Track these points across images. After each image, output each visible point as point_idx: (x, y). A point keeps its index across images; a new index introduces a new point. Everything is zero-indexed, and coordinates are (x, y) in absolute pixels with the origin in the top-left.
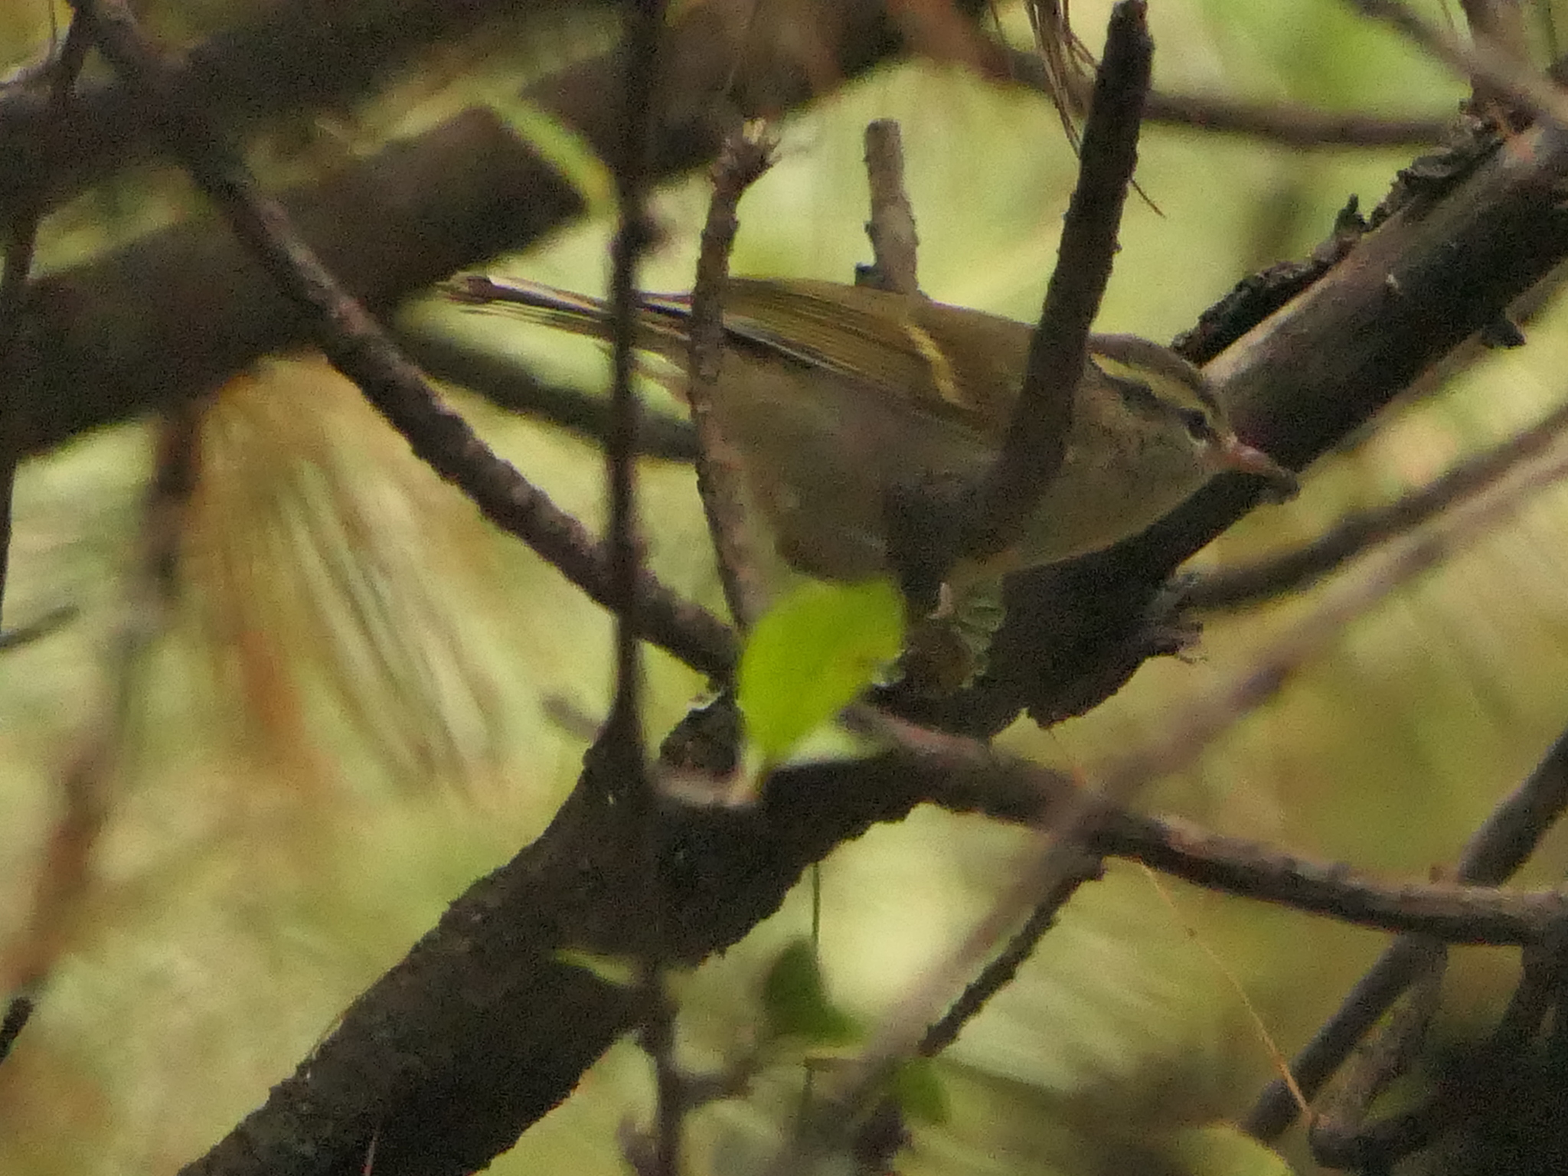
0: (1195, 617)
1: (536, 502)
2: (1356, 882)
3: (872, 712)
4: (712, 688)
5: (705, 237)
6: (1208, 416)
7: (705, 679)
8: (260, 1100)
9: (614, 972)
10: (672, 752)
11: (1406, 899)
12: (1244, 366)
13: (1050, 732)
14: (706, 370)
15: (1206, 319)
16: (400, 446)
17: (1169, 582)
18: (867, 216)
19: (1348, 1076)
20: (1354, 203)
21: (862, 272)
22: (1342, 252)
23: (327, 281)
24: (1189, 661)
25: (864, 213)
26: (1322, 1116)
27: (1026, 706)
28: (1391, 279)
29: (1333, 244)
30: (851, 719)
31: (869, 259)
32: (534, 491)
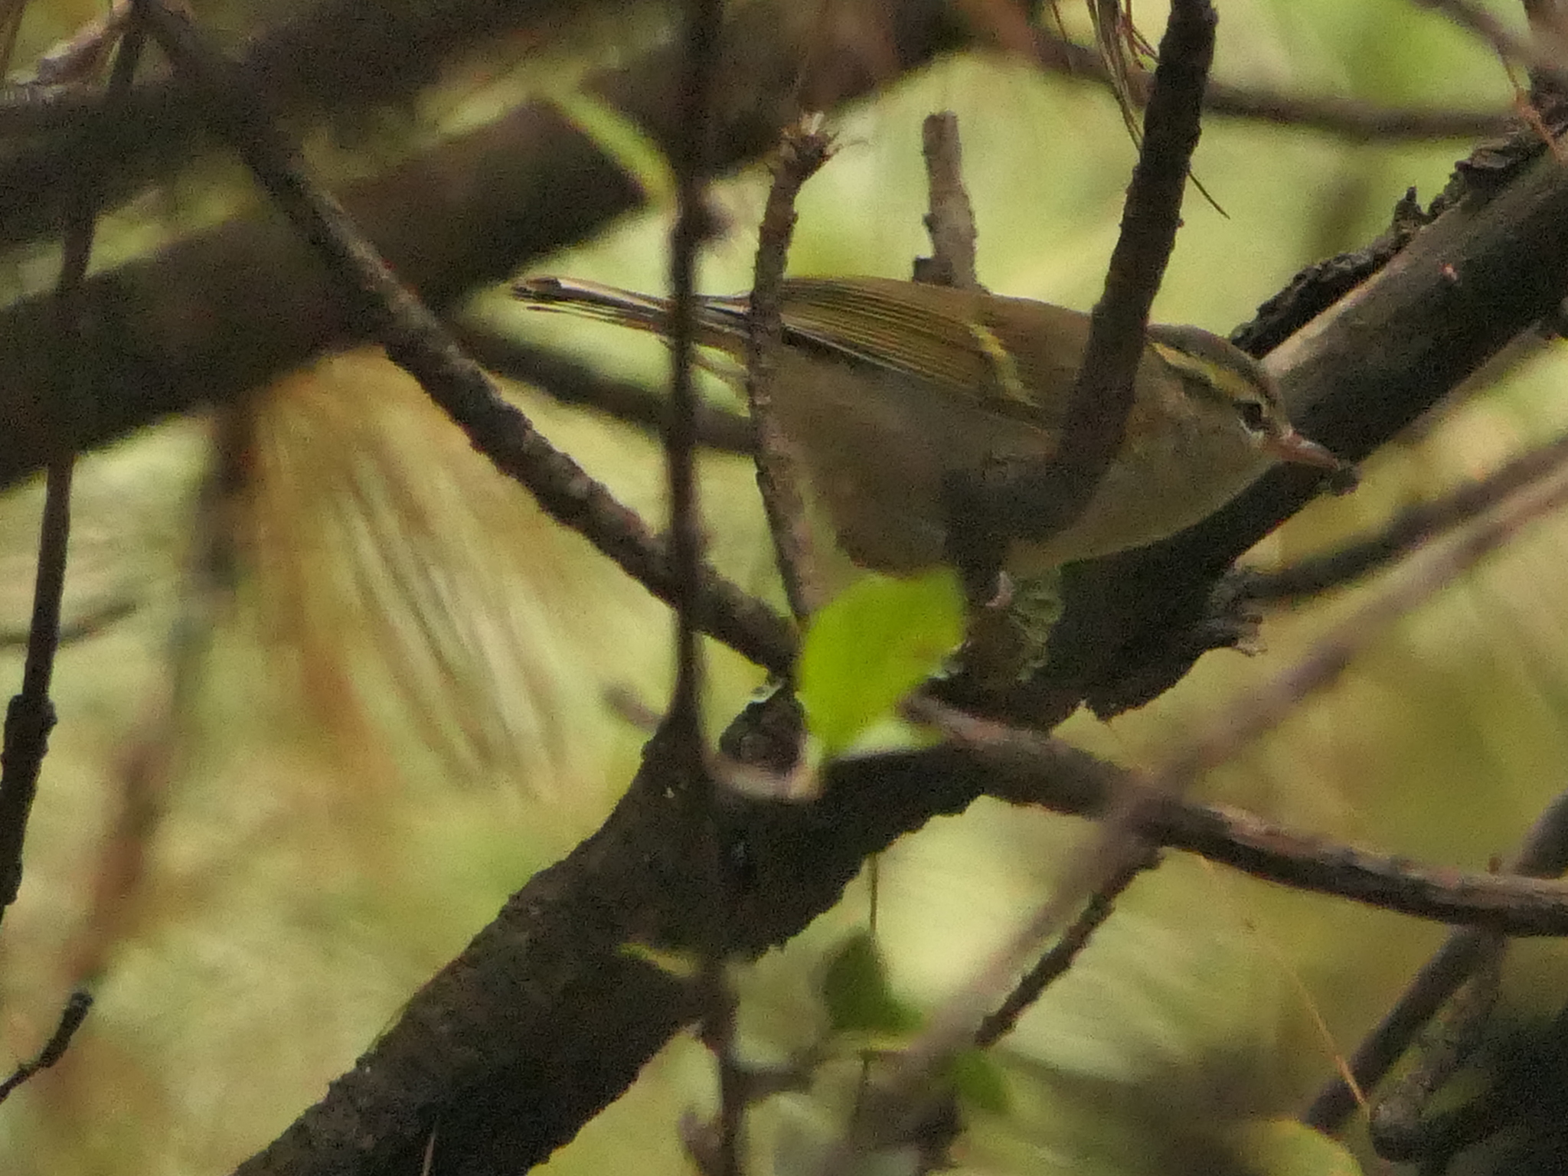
0: (1252, 609)
1: (596, 493)
2: (1415, 874)
3: (933, 705)
4: (771, 681)
5: (764, 231)
6: (1265, 407)
7: (763, 672)
8: (318, 1094)
9: (676, 965)
10: (731, 744)
11: (1466, 891)
12: (1303, 359)
13: (1109, 726)
14: (765, 363)
15: (1266, 310)
16: (457, 439)
17: (1229, 574)
18: (925, 210)
19: (1408, 1068)
20: (1412, 195)
21: (920, 264)
22: (1400, 244)
23: (385, 274)
24: (1249, 654)
25: (922, 206)
26: (1381, 1107)
27: (1084, 698)
28: (1449, 270)
29: (1392, 237)
30: (911, 713)
31: (927, 251)
32: (592, 483)
